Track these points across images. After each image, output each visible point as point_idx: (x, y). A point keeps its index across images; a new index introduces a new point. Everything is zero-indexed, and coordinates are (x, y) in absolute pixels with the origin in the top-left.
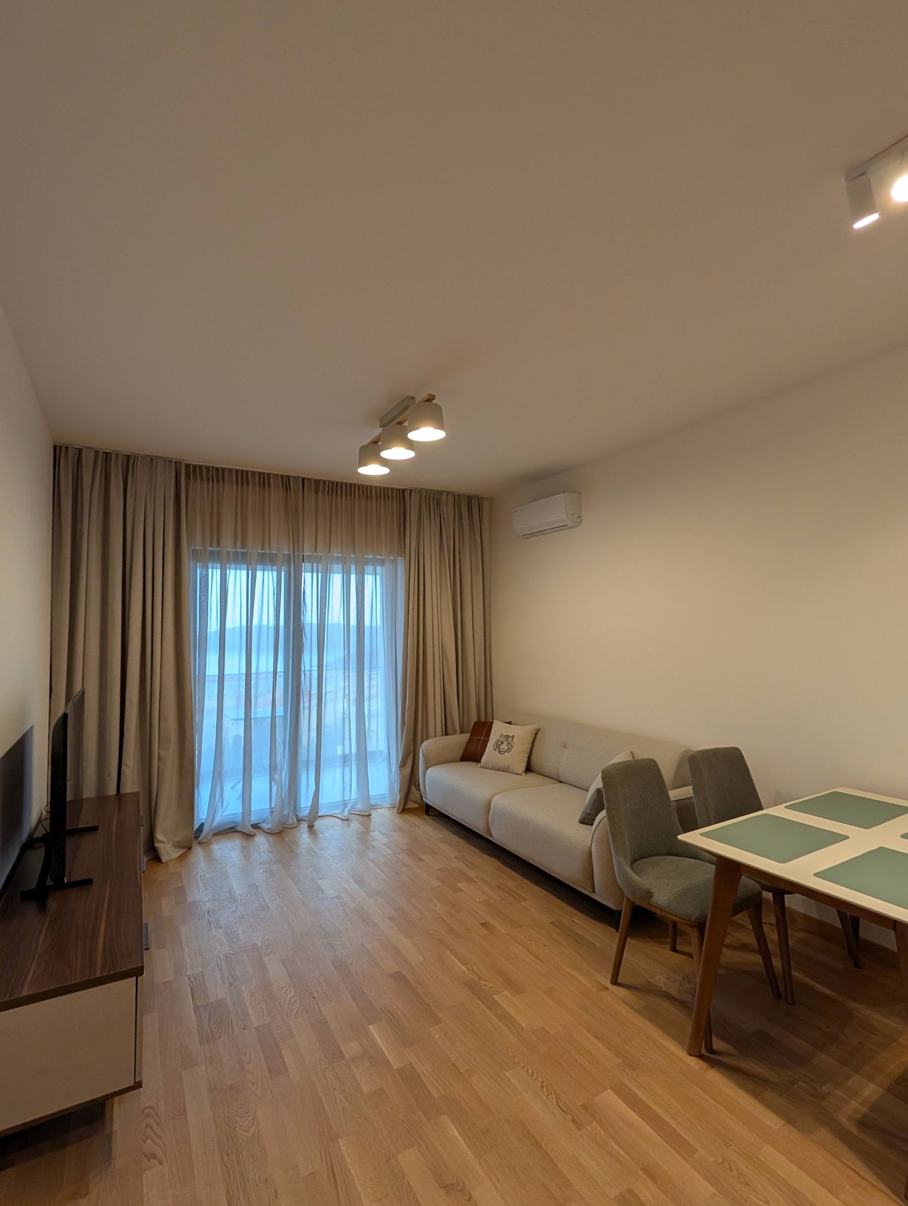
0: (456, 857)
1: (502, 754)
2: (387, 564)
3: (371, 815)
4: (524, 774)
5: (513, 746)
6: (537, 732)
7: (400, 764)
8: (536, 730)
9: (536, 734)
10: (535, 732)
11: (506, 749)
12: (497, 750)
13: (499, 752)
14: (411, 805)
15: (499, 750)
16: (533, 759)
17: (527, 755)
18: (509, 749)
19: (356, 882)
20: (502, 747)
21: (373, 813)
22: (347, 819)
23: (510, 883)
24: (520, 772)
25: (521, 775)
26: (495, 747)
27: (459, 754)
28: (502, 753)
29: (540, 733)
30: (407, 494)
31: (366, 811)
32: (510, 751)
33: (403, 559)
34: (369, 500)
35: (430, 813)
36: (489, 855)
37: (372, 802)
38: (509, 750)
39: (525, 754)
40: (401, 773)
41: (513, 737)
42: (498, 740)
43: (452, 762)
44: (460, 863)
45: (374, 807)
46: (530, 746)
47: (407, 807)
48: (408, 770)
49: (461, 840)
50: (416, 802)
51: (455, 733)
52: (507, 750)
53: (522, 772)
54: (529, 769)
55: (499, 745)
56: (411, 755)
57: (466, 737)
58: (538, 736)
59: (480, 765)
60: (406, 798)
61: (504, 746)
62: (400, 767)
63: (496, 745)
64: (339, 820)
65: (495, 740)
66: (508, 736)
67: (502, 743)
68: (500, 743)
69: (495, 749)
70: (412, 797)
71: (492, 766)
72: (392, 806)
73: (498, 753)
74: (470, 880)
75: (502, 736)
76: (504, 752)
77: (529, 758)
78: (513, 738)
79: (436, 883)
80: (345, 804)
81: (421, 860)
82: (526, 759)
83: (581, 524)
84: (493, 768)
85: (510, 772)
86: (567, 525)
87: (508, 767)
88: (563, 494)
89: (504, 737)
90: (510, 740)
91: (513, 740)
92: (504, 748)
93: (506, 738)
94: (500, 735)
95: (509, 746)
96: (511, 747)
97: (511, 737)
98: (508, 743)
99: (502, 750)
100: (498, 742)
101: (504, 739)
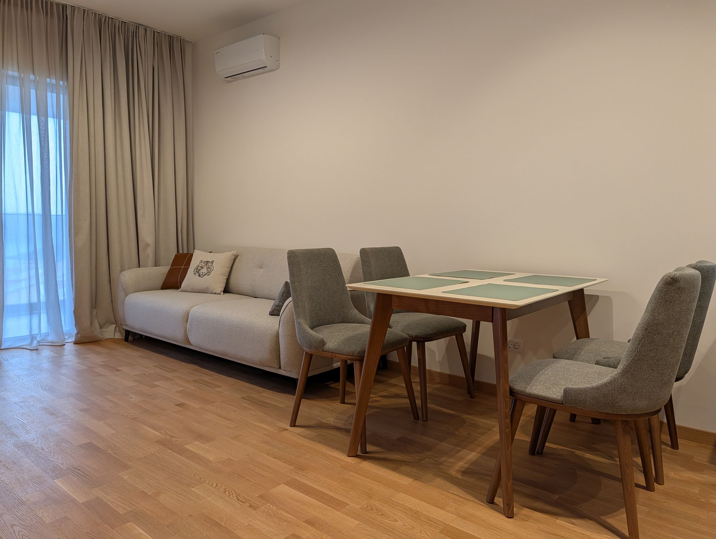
0: (153, 366)
1: (202, 277)
5: (212, 270)
8: (235, 255)
9: (235, 258)
10: (233, 257)
11: (206, 272)
12: (197, 274)
13: (199, 276)
15: (199, 273)
18: (208, 272)
19: (44, 390)
20: (201, 271)
24: (219, 292)
26: (195, 272)
27: (160, 283)
28: (202, 276)
31: (59, 342)
32: (209, 274)
35: (129, 340)
39: (224, 276)
42: (198, 266)
44: (158, 369)
46: (229, 270)
52: (207, 274)
53: (221, 292)
54: (227, 290)
55: (199, 270)
57: (167, 268)
58: (238, 260)
59: (180, 290)
61: (204, 270)
63: (195, 270)
64: (28, 350)
66: (207, 262)
67: (202, 267)
68: (200, 268)
69: (195, 274)
71: (192, 289)
73: (198, 277)
74: (167, 379)
75: (202, 262)
76: (204, 275)
77: (228, 280)
78: (212, 263)
79: (132, 384)
81: (118, 371)
82: (225, 281)
83: (279, 68)
84: (193, 291)
85: (209, 292)
86: (266, 67)
87: (207, 288)
88: (263, 35)
89: (204, 263)
90: (209, 265)
91: (212, 265)
92: (203, 272)
93: (206, 263)
94: (201, 261)
95: (209, 270)
96: (210, 271)
97: (211, 262)
98: (208, 267)
99: (202, 274)
100: (198, 267)
101: (203, 264)
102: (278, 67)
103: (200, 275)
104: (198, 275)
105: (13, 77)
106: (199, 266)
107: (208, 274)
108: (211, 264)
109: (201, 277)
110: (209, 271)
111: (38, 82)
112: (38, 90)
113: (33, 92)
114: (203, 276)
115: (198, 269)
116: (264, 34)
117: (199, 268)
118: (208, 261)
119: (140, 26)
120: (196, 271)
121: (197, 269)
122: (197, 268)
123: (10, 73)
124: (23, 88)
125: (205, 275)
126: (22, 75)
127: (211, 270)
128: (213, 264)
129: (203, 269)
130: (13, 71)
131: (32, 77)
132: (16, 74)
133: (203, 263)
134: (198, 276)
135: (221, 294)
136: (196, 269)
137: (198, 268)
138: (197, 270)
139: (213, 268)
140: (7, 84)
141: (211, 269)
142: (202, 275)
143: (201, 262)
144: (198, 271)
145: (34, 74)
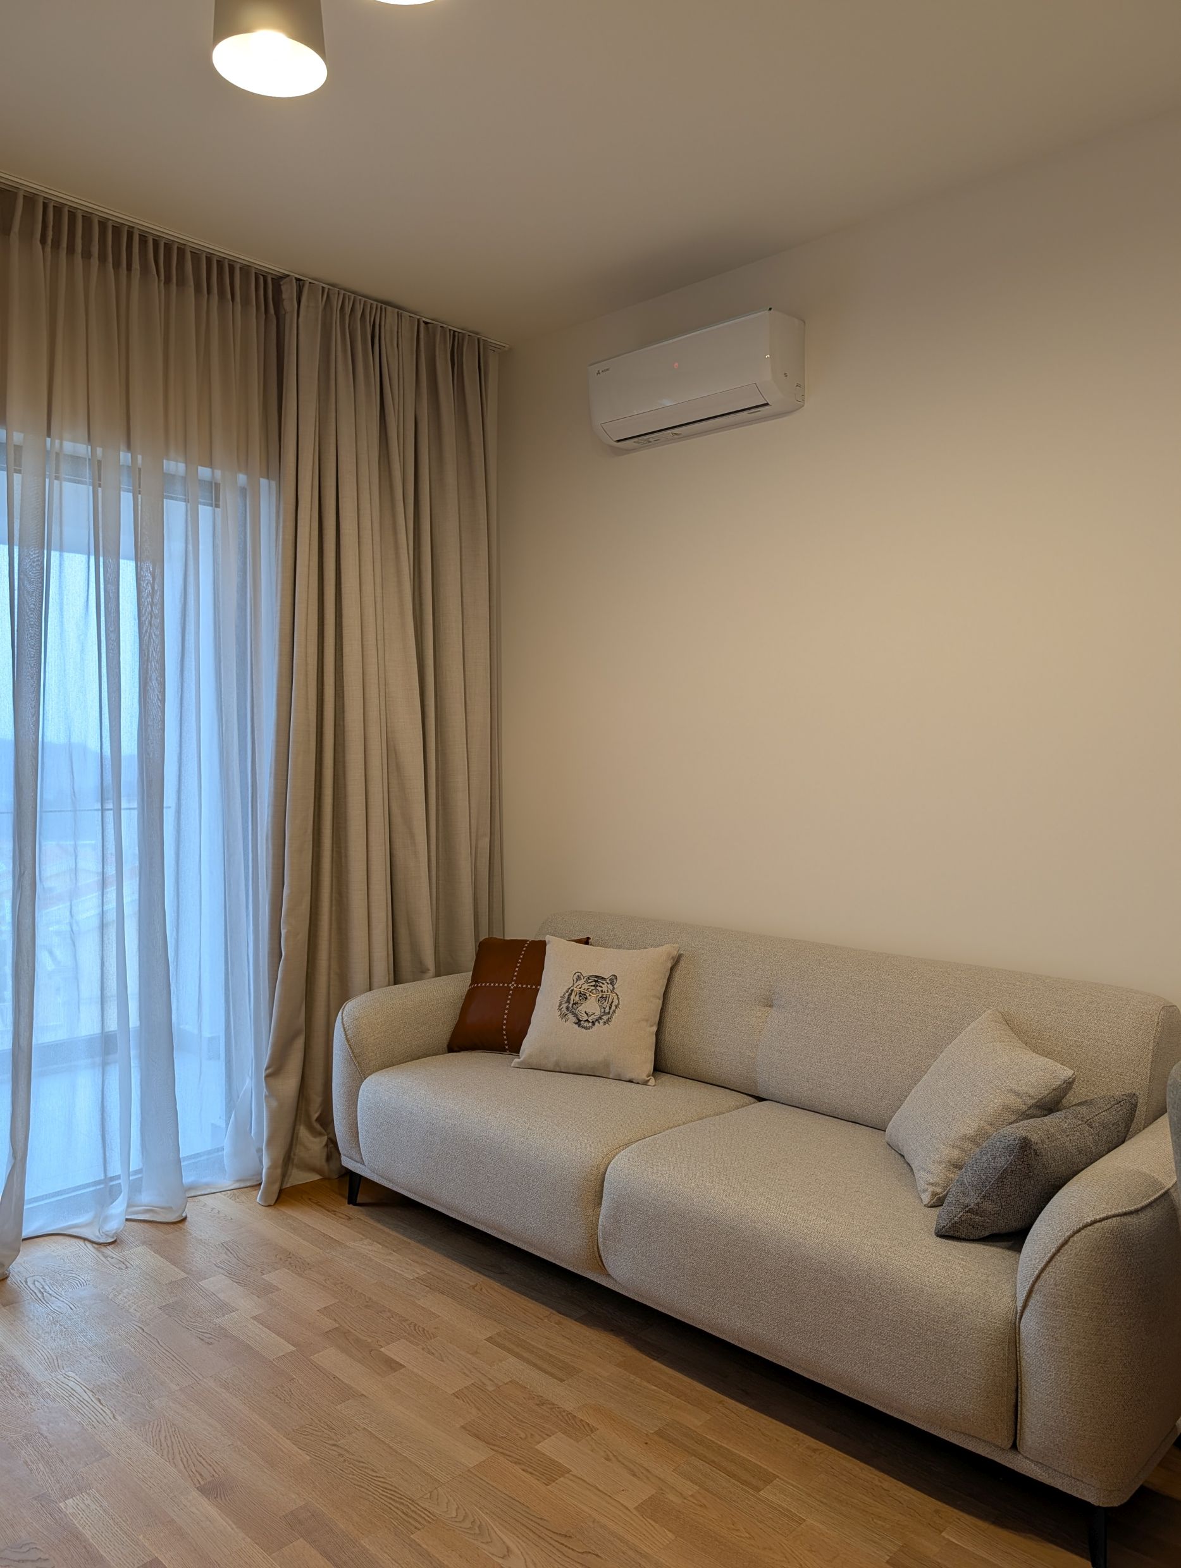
0: (489, 1339)
1: (586, 1028)
2: (229, 497)
3: (184, 1219)
4: (652, 1081)
5: (616, 1007)
6: (676, 962)
7: (266, 1069)
8: (673, 958)
9: (672, 969)
10: (670, 964)
11: (598, 1013)
12: (570, 1016)
13: (578, 1023)
14: (300, 1177)
15: (576, 1015)
16: (670, 1037)
17: (655, 1028)
18: (605, 1014)
19: (202, 1490)
20: (582, 1009)
21: (191, 1211)
22: (115, 1241)
23: (695, 1420)
24: (644, 1077)
25: (645, 1083)
26: (564, 1010)
27: (443, 1031)
28: (586, 1024)
29: (682, 963)
30: (289, 292)
31: (169, 1209)
32: (608, 1020)
33: (273, 484)
34: (174, 287)
35: (359, 1200)
36: (582, 1320)
37: (188, 1179)
38: (606, 1016)
39: (652, 1026)
40: (272, 1093)
41: (613, 980)
42: (569, 991)
43: (425, 1055)
44: (512, 1359)
45: (190, 1193)
46: (659, 1003)
47: (287, 1185)
48: (289, 1084)
49: (482, 1278)
50: (313, 1170)
51: (420, 973)
52: (600, 1018)
53: (648, 1076)
54: (659, 1068)
55: (575, 1003)
56: (300, 1043)
57: (457, 985)
58: (677, 974)
59: (516, 1060)
60: (287, 1160)
61: (591, 1007)
62: (267, 1076)
63: (564, 1006)
64: (89, 1245)
65: (562, 990)
66: (597, 980)
67: (583, 996)
68: (577, 999)
69: (561, 1014)
70: (300, 1153)
71: (557, 1064)
72: (242, 1185)
73: (576, 1026)
74: (573, 1427)
75: (579, 979)
76: (593, 1023)
77: (658, 1034)
78: (612, 983)
79: (471, 1454)
80: (106, 1190)
81: (393, 1365)
83: (803, 406)
84: (558, 1069)
85: (611, 1076)
86: (767, 404)
87: (606, 1065)
88: (767, 312)
89: (586, 981)
90: (605, 988)
91: (614, 988)
92: (590, 1012)
93: (593, 983)
94: (576, 976)
95: (605, 1004)
96: (610, 1008)
97: (608, 981)
98: (602, 997)
99: (586, 1018)
100: (570, 994)
101: (586, 986)
102: (798, 406)
103: (580, 1021)
104: (575, 1020)
105: (75, 459)
106: (572, 990)
107: (605, 1018)
108: (610, 987)
109: (583, 1027)
110: (607, 1010)
111: (140, 470)
112: (140, 494)
113: (126, 499)
114: (590, 1024)
115: (572, 1002)
116: (770, 309)
117: (575, 998)
118: (597, 977)
119: (389, 308)
120: (567, 1008)
121: (568, 1001)
122: (569, 998)
123: (68, 447)
124: (100, 489)
125: (597, 1023)
126: (99, 451)
127: (613, 1008)
128: (615, 986)
129: (588, 1002)
130: (74, 440)
131: (125, 457)
132: (83, 449)
133: (582, 981)
134: (576, 1023)
135: (649, 1083)
136: (566, 999)
137: (572, 997)
138: (570, 1006)
139: (618, 998)
140: (57, 478)
141: (612, 1002)
142: (587, 1021)
143: (577, 980)
144: (572, 1006)
145: (129, 447)
